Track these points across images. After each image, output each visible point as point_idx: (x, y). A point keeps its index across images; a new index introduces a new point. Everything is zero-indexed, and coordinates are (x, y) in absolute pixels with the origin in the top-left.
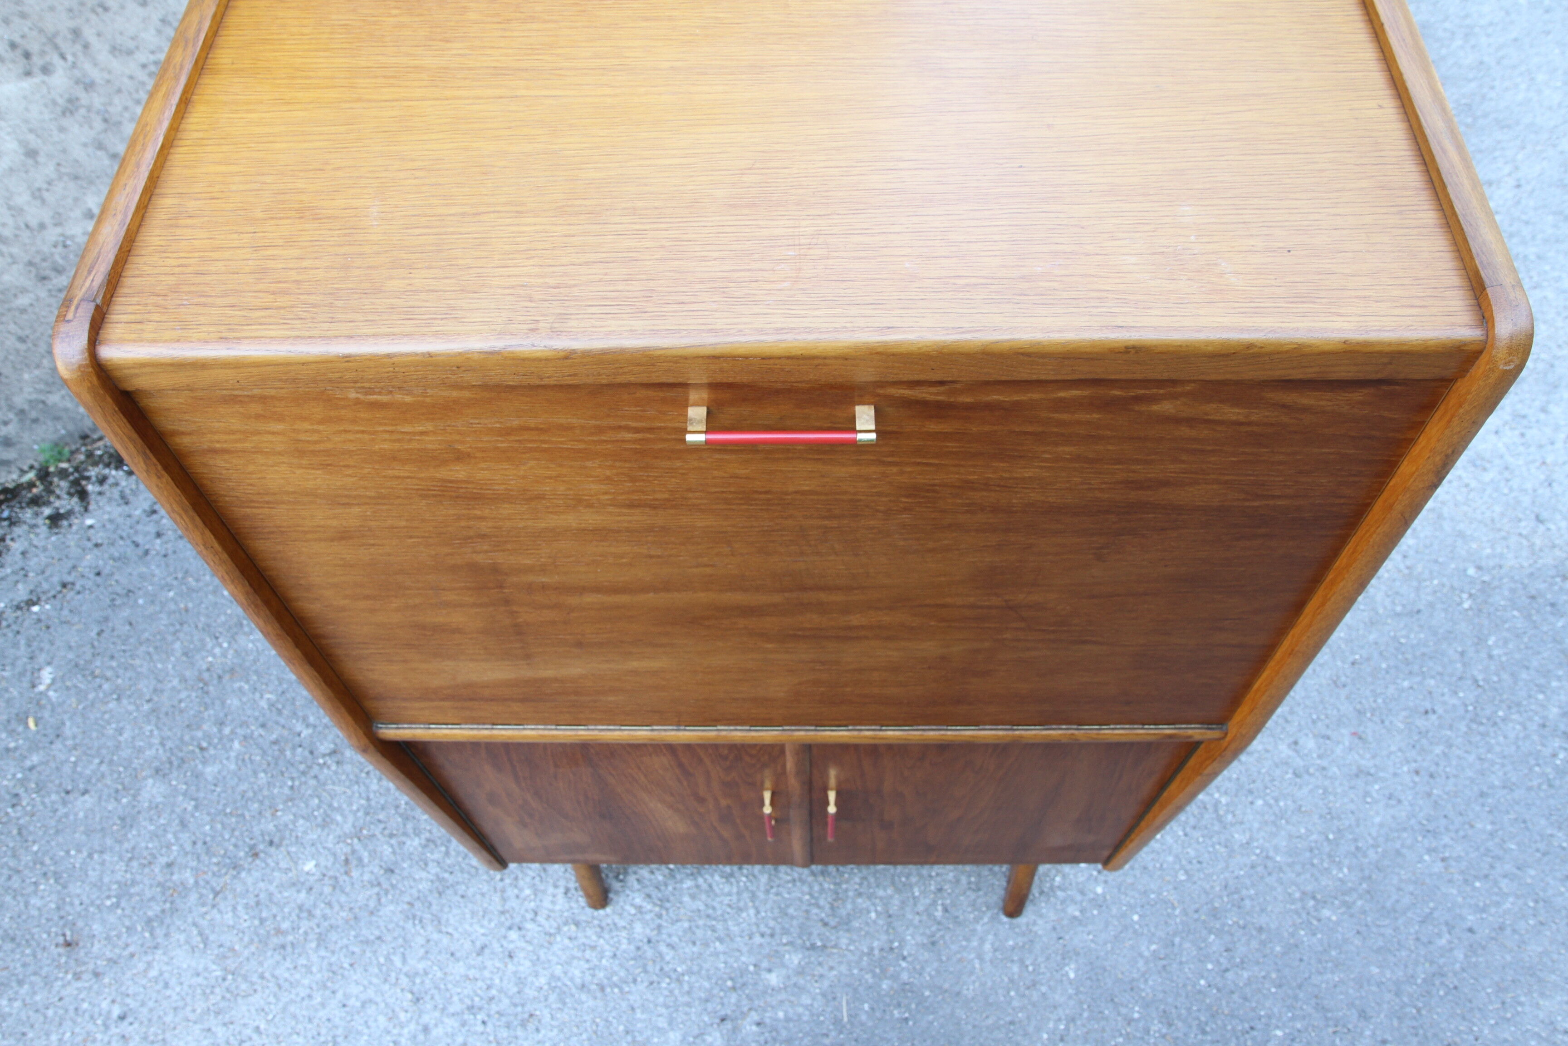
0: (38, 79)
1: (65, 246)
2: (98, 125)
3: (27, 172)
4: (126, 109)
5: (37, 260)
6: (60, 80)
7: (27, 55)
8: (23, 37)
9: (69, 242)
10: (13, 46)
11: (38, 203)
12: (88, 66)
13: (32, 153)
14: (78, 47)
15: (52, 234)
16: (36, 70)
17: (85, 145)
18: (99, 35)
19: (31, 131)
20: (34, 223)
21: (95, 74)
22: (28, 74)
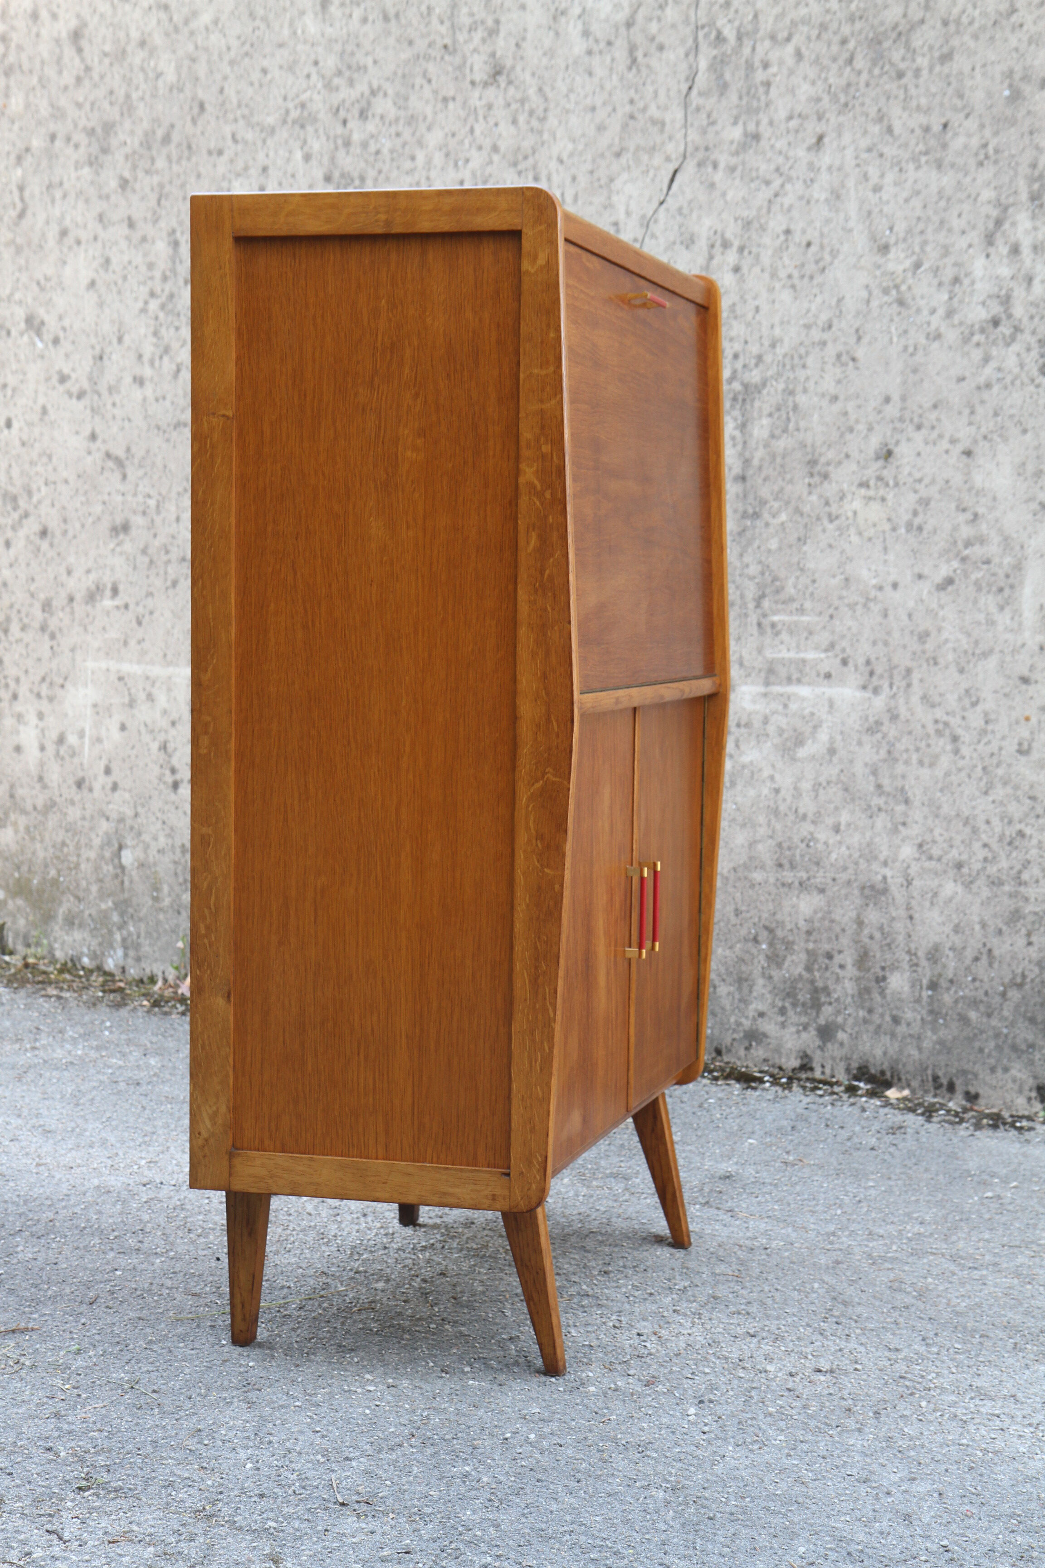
0: (868, 694)
1: (808, 846)
2: (883, 753)
3: (821, 765)
4: (907, 750)
5: (785, 845)
6: (879, 703)
7: (872, 673)
8: (877, 659)
9: (812, 844)
10: (868, 662)
11: (813, 794)
12: (901, 701)
13: (832, 751)
14: (904, 684)
15: (806, 828)
16: (870, 687)
17: (866, 765)
18: (921, 680)
19: (842, 733)
20: (801, 811)
21: (903, 711)
22: (864, 687)
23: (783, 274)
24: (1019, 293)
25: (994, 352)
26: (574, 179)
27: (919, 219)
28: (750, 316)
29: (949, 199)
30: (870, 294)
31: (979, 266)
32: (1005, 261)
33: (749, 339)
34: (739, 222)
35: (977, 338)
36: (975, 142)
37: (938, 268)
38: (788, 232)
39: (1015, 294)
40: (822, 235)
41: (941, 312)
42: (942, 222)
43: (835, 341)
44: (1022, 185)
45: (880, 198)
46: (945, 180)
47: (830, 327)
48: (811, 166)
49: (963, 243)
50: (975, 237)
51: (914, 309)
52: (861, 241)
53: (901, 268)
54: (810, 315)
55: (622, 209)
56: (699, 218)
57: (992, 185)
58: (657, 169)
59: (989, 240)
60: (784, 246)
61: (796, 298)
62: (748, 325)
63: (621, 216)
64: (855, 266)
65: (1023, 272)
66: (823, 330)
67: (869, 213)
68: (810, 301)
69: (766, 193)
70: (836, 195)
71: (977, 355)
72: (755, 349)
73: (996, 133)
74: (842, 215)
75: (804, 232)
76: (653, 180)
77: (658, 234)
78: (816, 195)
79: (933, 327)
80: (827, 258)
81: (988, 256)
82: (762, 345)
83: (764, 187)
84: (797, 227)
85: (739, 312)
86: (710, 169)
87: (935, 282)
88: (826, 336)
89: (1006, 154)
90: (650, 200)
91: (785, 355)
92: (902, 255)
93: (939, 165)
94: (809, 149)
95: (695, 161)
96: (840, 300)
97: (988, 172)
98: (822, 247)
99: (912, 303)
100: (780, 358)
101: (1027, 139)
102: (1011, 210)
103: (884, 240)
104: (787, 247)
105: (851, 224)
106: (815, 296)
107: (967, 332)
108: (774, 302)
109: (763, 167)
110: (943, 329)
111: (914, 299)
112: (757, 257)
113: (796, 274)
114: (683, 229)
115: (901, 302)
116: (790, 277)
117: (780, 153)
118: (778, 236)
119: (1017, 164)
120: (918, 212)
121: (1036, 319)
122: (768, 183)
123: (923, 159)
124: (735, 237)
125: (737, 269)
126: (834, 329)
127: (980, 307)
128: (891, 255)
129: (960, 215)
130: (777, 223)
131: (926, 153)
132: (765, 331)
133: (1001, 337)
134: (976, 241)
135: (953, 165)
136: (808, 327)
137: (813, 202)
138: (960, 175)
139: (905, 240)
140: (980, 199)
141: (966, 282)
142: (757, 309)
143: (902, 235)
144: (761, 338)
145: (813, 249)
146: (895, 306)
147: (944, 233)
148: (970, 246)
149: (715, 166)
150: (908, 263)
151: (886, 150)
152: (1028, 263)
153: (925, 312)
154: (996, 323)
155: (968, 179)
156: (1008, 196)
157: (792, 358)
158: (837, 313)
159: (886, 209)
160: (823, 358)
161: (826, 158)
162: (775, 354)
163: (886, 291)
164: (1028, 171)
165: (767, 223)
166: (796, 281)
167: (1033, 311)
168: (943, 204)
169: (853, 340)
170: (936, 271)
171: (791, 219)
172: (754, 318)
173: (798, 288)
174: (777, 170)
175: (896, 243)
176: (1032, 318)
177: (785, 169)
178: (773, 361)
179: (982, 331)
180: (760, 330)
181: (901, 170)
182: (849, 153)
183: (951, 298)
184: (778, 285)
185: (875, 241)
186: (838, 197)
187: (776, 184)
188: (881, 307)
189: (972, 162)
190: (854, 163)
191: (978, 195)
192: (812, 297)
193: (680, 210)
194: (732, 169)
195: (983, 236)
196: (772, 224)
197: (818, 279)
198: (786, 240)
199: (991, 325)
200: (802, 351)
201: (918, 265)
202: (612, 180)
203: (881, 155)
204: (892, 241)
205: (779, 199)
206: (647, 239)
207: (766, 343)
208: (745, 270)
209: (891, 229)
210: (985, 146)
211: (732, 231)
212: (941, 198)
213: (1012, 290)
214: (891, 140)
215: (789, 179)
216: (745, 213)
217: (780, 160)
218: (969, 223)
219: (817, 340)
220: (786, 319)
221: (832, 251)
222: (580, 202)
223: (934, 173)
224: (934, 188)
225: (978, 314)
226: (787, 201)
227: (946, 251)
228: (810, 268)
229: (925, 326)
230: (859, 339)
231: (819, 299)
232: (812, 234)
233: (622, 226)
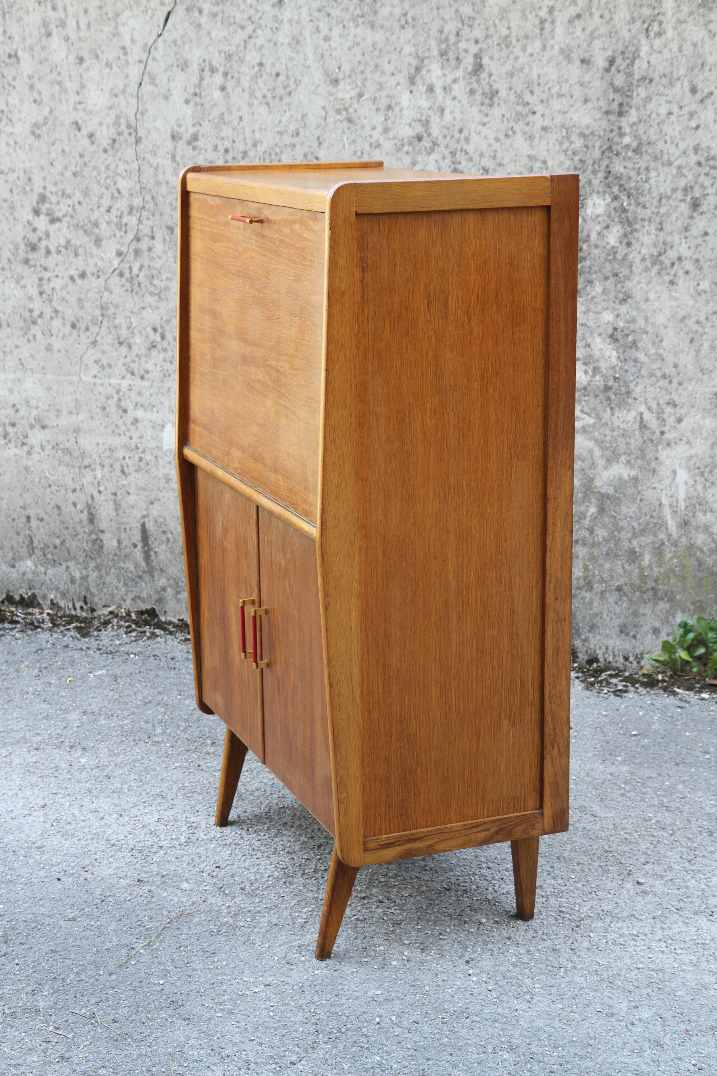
23: (259, 94)
24: (435, 119)
25: (419, 158)
26: (86, 11)
27: (359, 62)
28: (235, 123)
29: (381, 50)
30: (326, 113)
31: (405, 98)
32: (424, 96)
33: (236, 139)
34: (223, 54)
35: (406, 148)
36: (397, 11)
37: (375, 98)
38: (261, 64)
39: (432, 119)
40: (287, 68)
41: (380, 128)
42: (377, 66)
43: (302, 144)
44: (433, 44)
45: (330, 46)
46: (377, 36)
47: (298, 134)
48: (275, 18)
49: (392, 81)
50: (402, 78)
51: (360, 126)
52: (318, 76)
53: (348, 96)
54: (282, 125)
55: (128, 38)
56: (191, 49)
57: (412, 42)
58: (154, 10)
59: (412, 81)
60: (259, 74)
61: (270, 112)
62: (234, 129)
63: (128, 43)
64: (314, 93)
65: (437, 104)
66: (293, 136)
67: (322, 56)
68: (281, 115)
69: (241, 36)
70: (296, 41)
71: (407, 160)
72: (241, 147)
73: (413, 6)
74: (301, 56)
75: (273, 65)
76: (151, 18)
77: (158, 58)
78: (281, 40)
79: (374, 139)
80: (293, 85)
81: (411, 92)
82: (246, 144)
83: (240, 30)
84: (268, 61)
85: (226, 120)
86: (196, 14)
87: (374, 108)
88: (295, 140)
89: (421, 21)
90: (150, 32)
91: (264, 153)
92: (349, 88)
93: (372, 27)
94: (273, 6)
95: (185, 6)
96: (304, 116)
97: (408, 34)
98: (288, 77)
99: (358, 121)
100: (261, 154)
101: (435, 12)
102: (426, 61)
103: (334, 76)
104: (261, 76)
105: (309, 62)
106: (285, 111)
107: (399, 144)
108: (253, 114)
109: (238, 16)
110: (381, 141)
111: (359, 118)
112: (239, 80)
113: (269, 95)
114: (178, 56)
115: (350, 121)
116: (264, 97)
117: (251, 6)
118: (253, 67)
119: (429, 29)
120: (359, 58)
121: (448, 138)
122: (243, 28)
123: (360, 20)
124: (220, 65)
125: (223, 89)
126: (300, 136)
127: (407, 127)
128: (341, 87)
129: (389, 62)
130: (252, 57)
131: (362, 16)
132: (248, 134)
133: (423, 148)
134: (402, 81)
135: (382, 27)
136: (281, 133)
137: (279, 45)
138: (388, 34)
139: (350, 77)
140: (403, 52)
141: (397, 109)
142: (241, 118)
143: (348, 73)
144: (245, 139)
145: (281, 78)
146: (345, 122)
147: (378, 74)
148: (398, 84)
149: (200, 12)
150: (353, 93)
151: (332, 12)
152: (440, 98)
153: (368, 128)
154: (420, 139)
155: (394, 37)
156: (424, 51)
157: (270, 154)
158: (303, 125)
159: (334, 53)
160: (293, 156)
161: (287, 14)
162: (256, 151)
163: (338, 112)
164: (437, 35)
165: (244, 57)
166: (270, 100)
167: (446, 132)
168: (376, 53)
169: (315, 145)
170: (374, 100)
171: (263, 55)
172: (239, 124)
173: (271, 105)
174: (250, 18)
175: (344, 79)
176: (445, 136)
177: (256, 18)
178: (256, 156)
179: (410, 144)
180: (244, 134)
181: (344, 27)
182: (304, 11)
183: (386, 120)
184: (256, 102)
185: (328, 76)
186: (298, 42)
187: (250, 28)
188: (335, 123)
189: (396, 26)
190: (308, 18)
191: (402, 49)
192: (283, 113)
193: (175, 42)
194: (215, 15)
195: (407, 78)
196: (248, 58)
197: (286, 100)
198: (260, 70)
199: (416, 139)
200: (278, 150)
201: (360, 95)
202: (117, 15)
203: (329, 15)
204: (341, 76)
205: (252, 40)
206: (149, 61)
207: (250, 143)
208: (229, 89)
209: (339, 68)
210: (405, 14)
211: (217, 60)
212: (375, 49)
213: (430, 116)
214: (335, 4)
215: (260, 26)
216: (227, 49)
217: (252, 12)
218: (396, 68)
219: (288, 143)
220: (263, 127)
221: (296, 80)
222: (92, 30)
223: (369, 31)
224: (369, 42)
225: (407, 132)
226: (259, 42)
227: (381, 87)
228: (280, 91)
229: (368, 138)
230: (320, 144)
231: (288, 114)
232: (280, 68)
233: (128, 50)
